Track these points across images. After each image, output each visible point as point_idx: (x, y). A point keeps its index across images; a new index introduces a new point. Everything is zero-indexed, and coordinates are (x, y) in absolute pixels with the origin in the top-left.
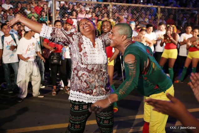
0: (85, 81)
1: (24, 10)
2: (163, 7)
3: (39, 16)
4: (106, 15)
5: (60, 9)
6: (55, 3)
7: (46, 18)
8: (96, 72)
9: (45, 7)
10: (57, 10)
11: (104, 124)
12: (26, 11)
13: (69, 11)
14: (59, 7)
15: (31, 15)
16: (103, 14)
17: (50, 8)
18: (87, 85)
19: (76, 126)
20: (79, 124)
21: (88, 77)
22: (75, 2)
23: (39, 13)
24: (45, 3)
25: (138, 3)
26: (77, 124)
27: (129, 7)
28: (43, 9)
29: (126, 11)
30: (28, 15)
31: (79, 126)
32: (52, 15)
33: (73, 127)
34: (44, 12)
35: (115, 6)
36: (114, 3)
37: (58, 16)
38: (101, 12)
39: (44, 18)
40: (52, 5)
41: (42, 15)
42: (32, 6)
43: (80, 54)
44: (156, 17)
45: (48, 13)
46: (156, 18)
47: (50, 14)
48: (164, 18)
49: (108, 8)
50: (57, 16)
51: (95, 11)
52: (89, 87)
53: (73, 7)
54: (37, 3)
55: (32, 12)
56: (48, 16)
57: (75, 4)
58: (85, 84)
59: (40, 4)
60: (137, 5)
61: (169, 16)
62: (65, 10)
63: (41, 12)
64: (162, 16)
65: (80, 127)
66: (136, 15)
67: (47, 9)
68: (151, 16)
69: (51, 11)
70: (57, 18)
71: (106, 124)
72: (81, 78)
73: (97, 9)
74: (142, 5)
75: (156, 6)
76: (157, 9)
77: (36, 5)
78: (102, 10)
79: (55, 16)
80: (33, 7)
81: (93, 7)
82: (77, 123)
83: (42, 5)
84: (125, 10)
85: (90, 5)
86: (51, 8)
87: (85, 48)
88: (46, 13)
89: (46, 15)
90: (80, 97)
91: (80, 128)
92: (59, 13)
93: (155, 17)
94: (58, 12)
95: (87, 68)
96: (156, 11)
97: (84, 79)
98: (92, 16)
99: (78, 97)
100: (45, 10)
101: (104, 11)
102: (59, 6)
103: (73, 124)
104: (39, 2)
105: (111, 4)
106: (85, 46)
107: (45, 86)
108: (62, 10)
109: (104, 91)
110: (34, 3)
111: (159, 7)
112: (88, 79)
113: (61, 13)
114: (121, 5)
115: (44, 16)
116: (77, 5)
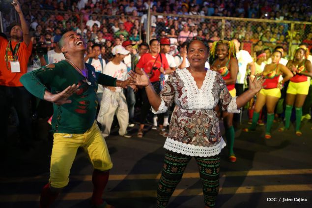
0: (184, 129)
1: (111, 27)
2: (299, 23)
3: (129, 35)
4: (216, 33)
5: (157, 25)
6: (150, 18)
7: (138, 37)
8: (200, 115)
9: (137, 23)
10: (153, 27)
11: (206, 173)
12: (114, 27)
13: (167, 28)
14: (156, 23)
15: (119, 33)
16: (213, 33)
17: (143, 24)
18: (186, 133)
19: (173, 168)
20: (177, 166)
21: (187, 122)
22: (176, 17)
23: (130, 31)
24: (137, 18)
25: (261, 17)
26: (174, 166)
27: (249, 22)
28: (135, 25)
29: (244, 28)
30: (116, 32)
31: (176, 168)
32: (145, 33)
33: (170, 170)
34: (136, 28)
35: (229, 22)
36: (228, 18)
37: (154, 34)
38: (210, 29)
39: (135, 37)
40: (146, 20)
41: (133, 32)
42: (121, 21)
43: (179, 101)
44: (287, 36)
45: (140, 30)
46: (287, 38)
47: (143, 31)
48: (299, 38)
49: (220, 24)
50: (152, 35)
51: (202, 28)
52: (187, 135)
53: (173, 23)
54: (128, 18)
55: (120, 30)
56: (140, 34)
57: (175, 19)
58: (183, 131)
59: (131, 19)
60: (261, 20)
61: (307, 35)
62: (163, 26)
63: (132, 29)
64: (296, 35)
65: (178, 170)
66: (258, 34)
67: (139, 25)
68: (281, 35)
69: (145, 28)
70: (152, 37)
71: (208, 173)
72: (180, 125)
73: (205, 25)
74: (267, 21)
75: (289, 22)
76: (289, 25)
77: (126, 21)
78: (211, 27)
79: (150, 34)
80: (121, 23)
81: (199, 23)
82: (175, 164)
83: (133, 21)
84: (242, 26)
85: (195, 19)
86: (145, 25)
87: (186, 91)
88: (138, 30)
89: (138, 33)
90: (179, 147)
91: (177, 173)
92: (156, 30)
93: (285, 37)
94: (154, 29)
95: (187, 112)
96: (288, 28)
97: (183, 126)
98: (198, 35)
99: (175, 146)
100: (137, 27)
101: (213, 29)
102: (155, 21)
103: (170, 165)
104: (130, 17)
105: (224, 19)
106: (186, 89)
107: (134, 124)
108: (159, 26)
109: (207, 142)
110: (123, 17)
111: (293, 23)
112: (188, 124)
113: (158, 30)
114: (238, 21)
115: (136, 35)
116: (178, 20)
